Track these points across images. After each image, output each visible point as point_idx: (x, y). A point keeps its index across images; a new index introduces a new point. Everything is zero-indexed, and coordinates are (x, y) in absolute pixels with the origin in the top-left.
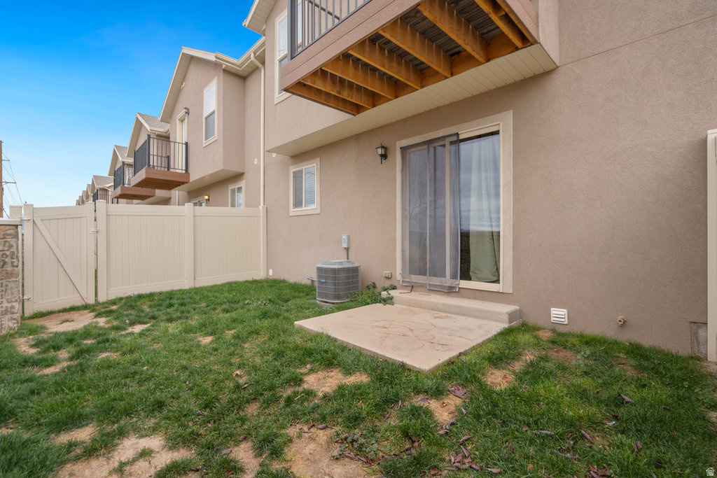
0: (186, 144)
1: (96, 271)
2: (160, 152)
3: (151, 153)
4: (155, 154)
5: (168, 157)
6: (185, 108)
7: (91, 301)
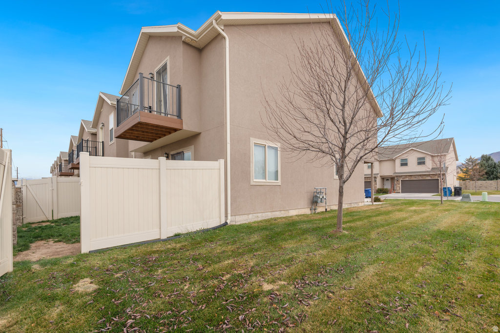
0: (103, 142)
1: (53, 210)
2: (93, 145)
3: (84, 145)
4: (91, 146)
5: (96, 147)
6: (102, 123)
7: (50, 219)
